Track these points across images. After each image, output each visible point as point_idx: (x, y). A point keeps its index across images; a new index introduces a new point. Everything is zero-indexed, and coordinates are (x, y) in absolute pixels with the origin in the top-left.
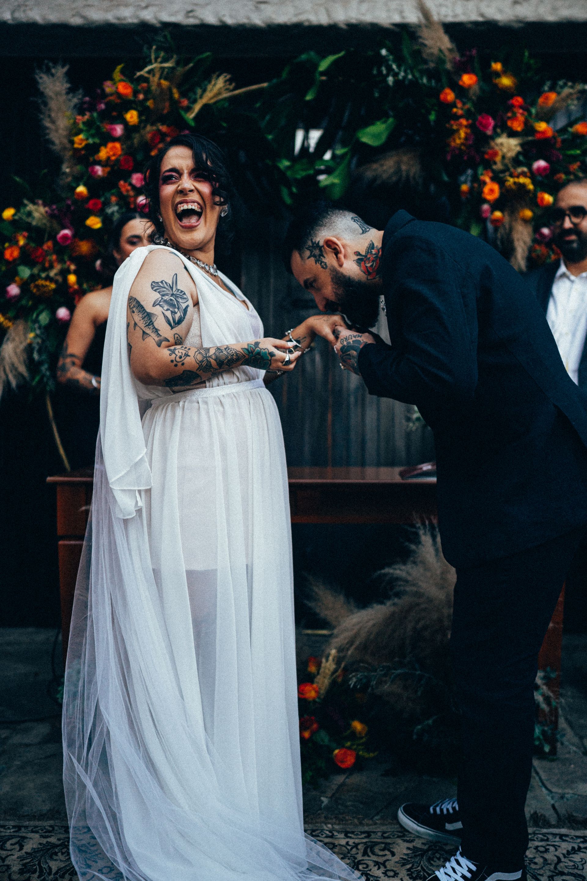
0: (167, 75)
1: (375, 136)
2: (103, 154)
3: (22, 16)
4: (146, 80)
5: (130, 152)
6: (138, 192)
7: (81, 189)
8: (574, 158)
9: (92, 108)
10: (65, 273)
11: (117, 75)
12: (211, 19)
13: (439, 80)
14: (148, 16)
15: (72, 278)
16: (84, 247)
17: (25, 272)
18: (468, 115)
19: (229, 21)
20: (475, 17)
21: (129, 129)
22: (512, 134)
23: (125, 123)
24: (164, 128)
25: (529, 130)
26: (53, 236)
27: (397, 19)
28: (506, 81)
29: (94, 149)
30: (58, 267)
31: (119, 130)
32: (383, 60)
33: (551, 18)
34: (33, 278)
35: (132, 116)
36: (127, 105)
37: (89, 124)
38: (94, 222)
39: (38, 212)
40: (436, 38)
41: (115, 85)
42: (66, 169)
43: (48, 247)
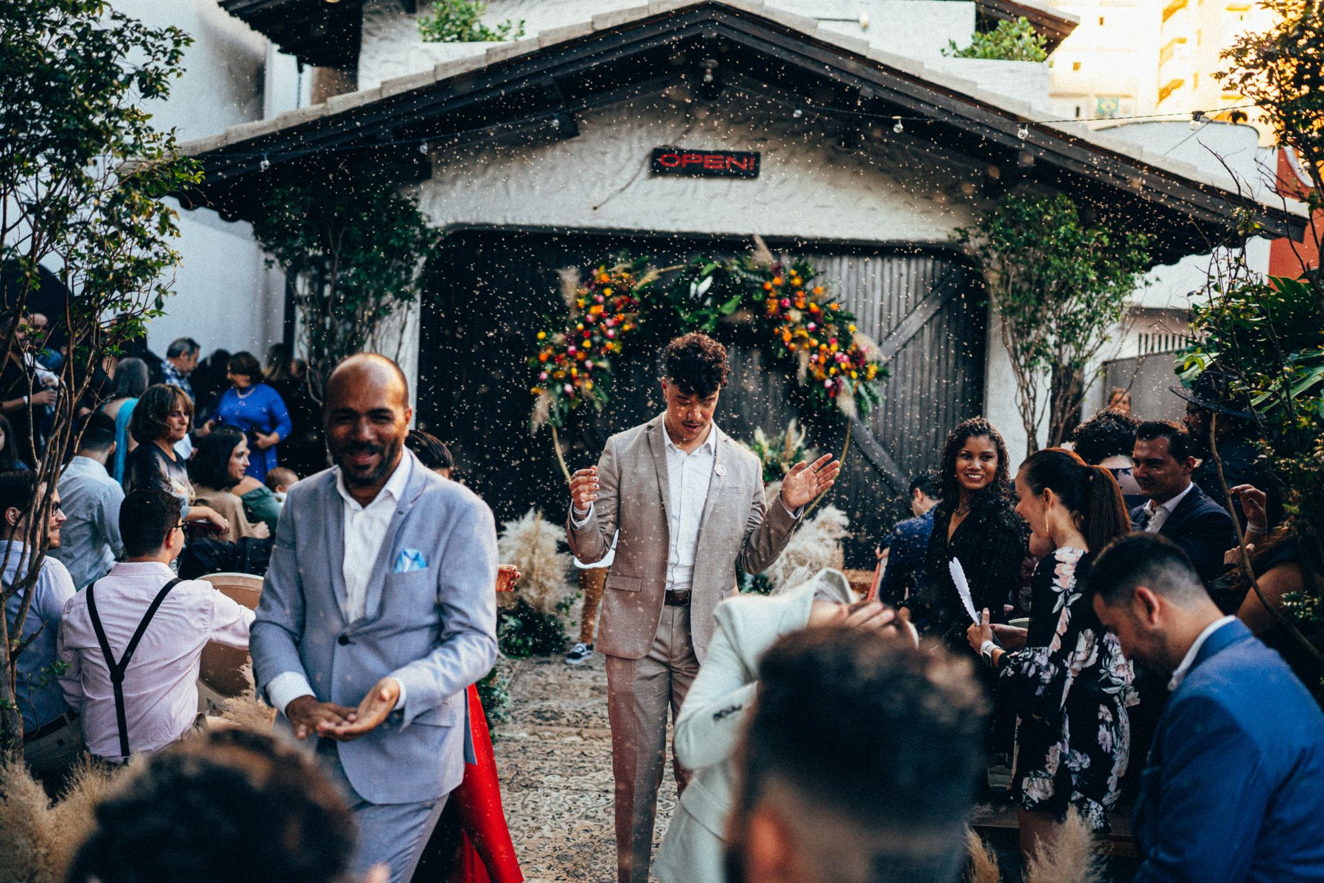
0: (626, 270)
1: (730, 309)
2: (593, 310)
4: (614, 272)
5: (606, 310)
6: (609, 328)
7: (580, 326)
8: (829, 322)
9: (589, 286)
10: (570, 368)
11: (602, 269)
13: (765, 278)
14: (614, 224)
15: (574, 370)
16: (580, 355)
17: (549, 367)
18: (778, 297)
19: (657, 229)
20: (789, 233)
21: (607, 298)
22: (798, 309)
23: (604, 295)
24: (623, 298)
25: (807, 308)
26: (565, 349)
27: (748, 231)
28: (797, 281)
29: (587, 307)
30: (568, 365)
31: (601, 299)
32: (733, 272)
33: (830, 236)
34: (554, 370)
35: (608, 292)
36: (605, 285)
37: (588, 295)
39: (558, 338)
40: (764, 256)
41: (600, 274)
42: (574, 316)
43: (563, 355)
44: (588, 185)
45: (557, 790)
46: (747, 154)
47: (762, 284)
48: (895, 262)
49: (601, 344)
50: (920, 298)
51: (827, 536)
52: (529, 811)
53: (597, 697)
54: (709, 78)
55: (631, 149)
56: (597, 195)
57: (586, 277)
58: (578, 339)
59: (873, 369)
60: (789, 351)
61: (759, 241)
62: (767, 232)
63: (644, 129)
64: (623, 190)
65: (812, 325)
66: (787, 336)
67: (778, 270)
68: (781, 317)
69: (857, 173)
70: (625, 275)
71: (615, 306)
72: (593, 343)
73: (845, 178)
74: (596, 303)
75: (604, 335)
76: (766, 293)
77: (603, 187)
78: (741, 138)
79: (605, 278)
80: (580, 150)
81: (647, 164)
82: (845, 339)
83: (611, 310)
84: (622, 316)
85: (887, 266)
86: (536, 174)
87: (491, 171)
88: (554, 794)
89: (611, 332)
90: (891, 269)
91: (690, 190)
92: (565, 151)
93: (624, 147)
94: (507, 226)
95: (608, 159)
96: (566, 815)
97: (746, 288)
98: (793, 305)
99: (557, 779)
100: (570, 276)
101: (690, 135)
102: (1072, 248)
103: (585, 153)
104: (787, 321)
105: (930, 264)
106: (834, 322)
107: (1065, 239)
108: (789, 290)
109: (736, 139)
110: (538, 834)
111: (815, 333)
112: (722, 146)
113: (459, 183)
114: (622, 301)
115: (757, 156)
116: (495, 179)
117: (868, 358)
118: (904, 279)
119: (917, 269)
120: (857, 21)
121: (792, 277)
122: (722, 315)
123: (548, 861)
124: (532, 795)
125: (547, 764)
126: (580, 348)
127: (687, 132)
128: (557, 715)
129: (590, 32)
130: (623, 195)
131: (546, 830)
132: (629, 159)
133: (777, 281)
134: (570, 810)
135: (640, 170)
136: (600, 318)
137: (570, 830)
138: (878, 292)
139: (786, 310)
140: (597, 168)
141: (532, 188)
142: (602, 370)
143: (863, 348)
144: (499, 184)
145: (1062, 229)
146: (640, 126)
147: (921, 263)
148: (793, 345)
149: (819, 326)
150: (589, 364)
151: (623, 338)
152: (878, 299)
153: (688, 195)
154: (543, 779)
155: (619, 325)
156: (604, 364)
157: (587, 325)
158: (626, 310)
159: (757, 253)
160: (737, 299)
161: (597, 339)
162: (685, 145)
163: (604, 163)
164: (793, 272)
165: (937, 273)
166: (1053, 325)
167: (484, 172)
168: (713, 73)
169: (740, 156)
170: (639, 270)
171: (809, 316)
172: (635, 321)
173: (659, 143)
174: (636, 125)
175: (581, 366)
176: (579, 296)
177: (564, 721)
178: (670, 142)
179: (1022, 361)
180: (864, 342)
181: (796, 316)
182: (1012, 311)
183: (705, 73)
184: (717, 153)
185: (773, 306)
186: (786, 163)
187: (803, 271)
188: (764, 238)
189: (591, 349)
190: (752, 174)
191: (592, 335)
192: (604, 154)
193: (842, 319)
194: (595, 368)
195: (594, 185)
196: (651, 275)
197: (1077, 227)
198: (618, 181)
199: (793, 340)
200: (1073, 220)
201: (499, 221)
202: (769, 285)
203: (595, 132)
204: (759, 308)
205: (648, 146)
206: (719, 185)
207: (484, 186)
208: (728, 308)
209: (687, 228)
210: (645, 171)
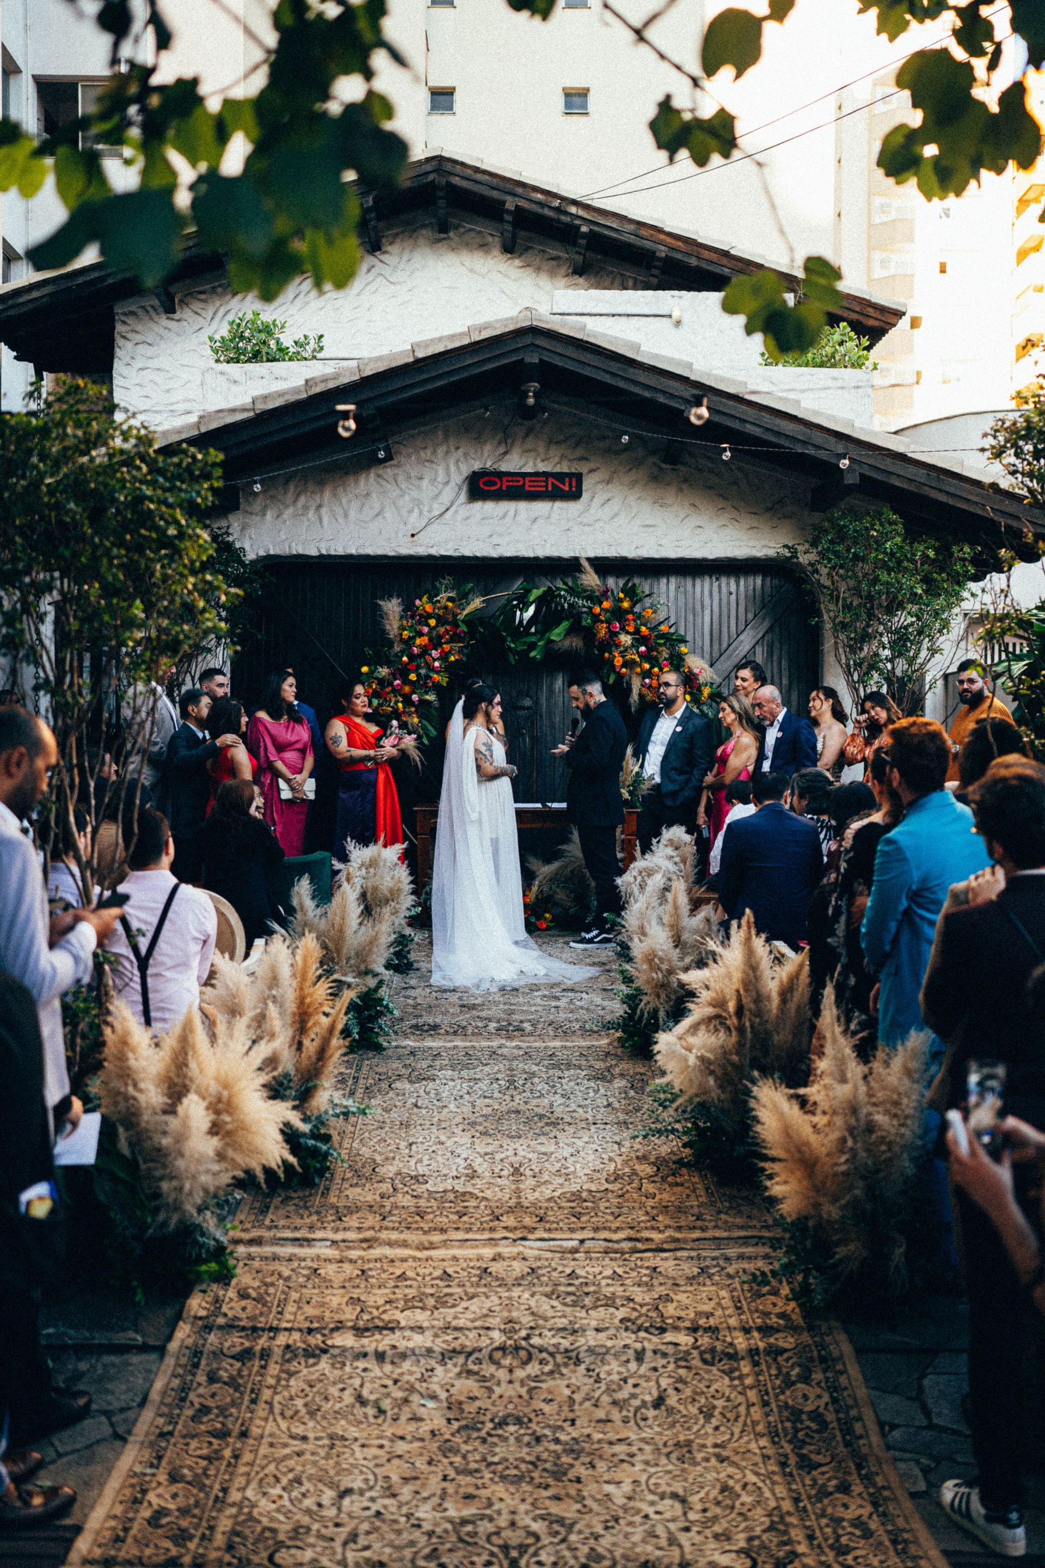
0: (450, 599)
1: (559, 635)
2: (418, 641)
3: (362, 551)
4: (438, 601)
5: (430, 640)
6: (434, 660)
7: (405, 659)
8: (660, 645)
9: (413, 617)
10: (396, 703)
11: (425, 599)
12: (467, 552)
13: (592, 602)
14: (434, 552)
15: (400, 705)
16: (407, 689)
18: (608, 622)
19: (479, 555)
20: (615, 554)
21: (432, 629)
22: (628, 633)
23: (428, 625)
24: (448, 627)
25: (637, 631)
26: (391, 684)
27: (572, 554)
28: (626, 605)
29: (414, 638)
30: (393, 700)
31: (426, 629)
32: (560, 596)
33: (656, 556)
34: (380, 705)
35: (432, 622)
36: (430, 616)
37: (412, 626)
38: (413, 677)
39: (383, 671)
40: (591, 579)
41: (423, 604)
42: (397, 648)
43: (389, 689)
44: (404, 512)
45: (453, 1080)
46: (570, 475)
47: (590, 608)
48: (724, 580)
49: (427, 677)
50: (750, 616)
51: (674, 854)
52: (432, 1095)
53: (466, 1013)
54: (531, 401)
55: (448, 474)
56: (415, 522)
57: (409, 608)
58: (403, 673)
59: (706, 691)
60: (620, 677)
61: (586, 564)
62: (592, 554)
63: (460, 452)
64: (441, 515)
65: (643, 649)
66: (618, 661)
67: (605, 594)
68: (611, 642)
69: (681, 490)
70: (450, 604)
71: (440, 637)
72: (419, 675)
73: (670, 495)
74: (420, 634)
75: (431, 668)
76: (596, 619)
77: (421, 513)
78: (562, 457)
79: (429, 608)
80: (395, 477)
81: (465, 489)
82: (677, 662)
83: (435, 642)
84: (447, 647)
85: (716, 584)
86: (350, 502)
87: (302, 500)
88: (451, 1083)
89: (437, 664)
90: (720, 586)
91: (512, 513)
92: (379, 476)
93: (441, 471)
94: (321, 556)
95: (425, 483)
96: (467, 1097)
97: (574, 615)
98: (623, 629)
99: (450, 1072)
100: (392, 607)
101: (508, 457)
102: (899, 562)
103: (400, 478)
104: (618, 645)
105: (759, 581)
106: (665, 644)
107: (892, 554)
108: (618, 614)
109: (557, 459)
110: (445, 1110)
111: (645, 657)
112: (542, 467)
113: (269, 516)
114: (447, 632)
115: (579, 477)
116: (306, 508)
117: (701, 679)
118: (733, 597)
119: (746, 587)
120: (670, 316)
121: (621, 600)
122: (550, 641)
123: (461, 1127)
124: (431, 1085)
125: (437, 1063)
126: (406, 681)
127: (506, 453)
128: (435, 1027)
129: (411, 360)
130: (442, 520)
131: (452, 1107)
132: (447, 483)
133: (606, 604)
134: (468, 1093)
135: (458, 495)
136: (425, 651)
137: (474, 1106)
138: (707, 612)
139: (616, 634)
140: (415, 493)
141: (346, 516)
142: (429, 703)
143: (696, 671)
144: (311, 514)
145: (888, 544)
146: (457, 448)
147: (751, 580)
148: (624, 670)
149: (649, 649)
150: (415, 697)
151: (449, 668)
152: (707, 619)
153: (508, 520)
154: (436, 1072)
155: (444, 657)
156: (431, 697)
157: (412, 657)
158: (452, 640)
159: (583, 577)
160: (565, 625)
161: (423, 671)
162: (504, 467)
163: (419, 488)
164: (621, 595)
165: (768, 589)
166: (885, 640)
167: (295, 502)
168: (535, 396)
169: (560, 476)
170: (463, 597)
171: (640, 639)
172: (460, 651)
173: (477, 466)
174: (453, 449)
175: (407, 701)
176: (402, 628)
177: (442, 1031)
178: (488, 465)
179: (856, 677)
180: (696, 663)
181: (626, 639)
182: (844, 626)
183: (527, 397)
184: (537, 474)
185: (602, 630)
186: (608, 482)
187: (631, 593)
188: (588, 559)
189: (418, 681)
190: (575, 495)
191: (418, 667)
192: (421, 478)
193: (674, 640)
194: (422, 702)
195: (410, 511)
196: (477, 603)
197: (904, 541)
198: (435, 505)
199: (625, 665)
200: (899, 535)
201: (313, 552)
202: (597, 610)
203: (409, 456)
204: (588, 634)
205: (466, 470)
206: (541, 508)
207: (295, 516)
208: (557, 634)
209: (509, 552)
210: (463, 497)
